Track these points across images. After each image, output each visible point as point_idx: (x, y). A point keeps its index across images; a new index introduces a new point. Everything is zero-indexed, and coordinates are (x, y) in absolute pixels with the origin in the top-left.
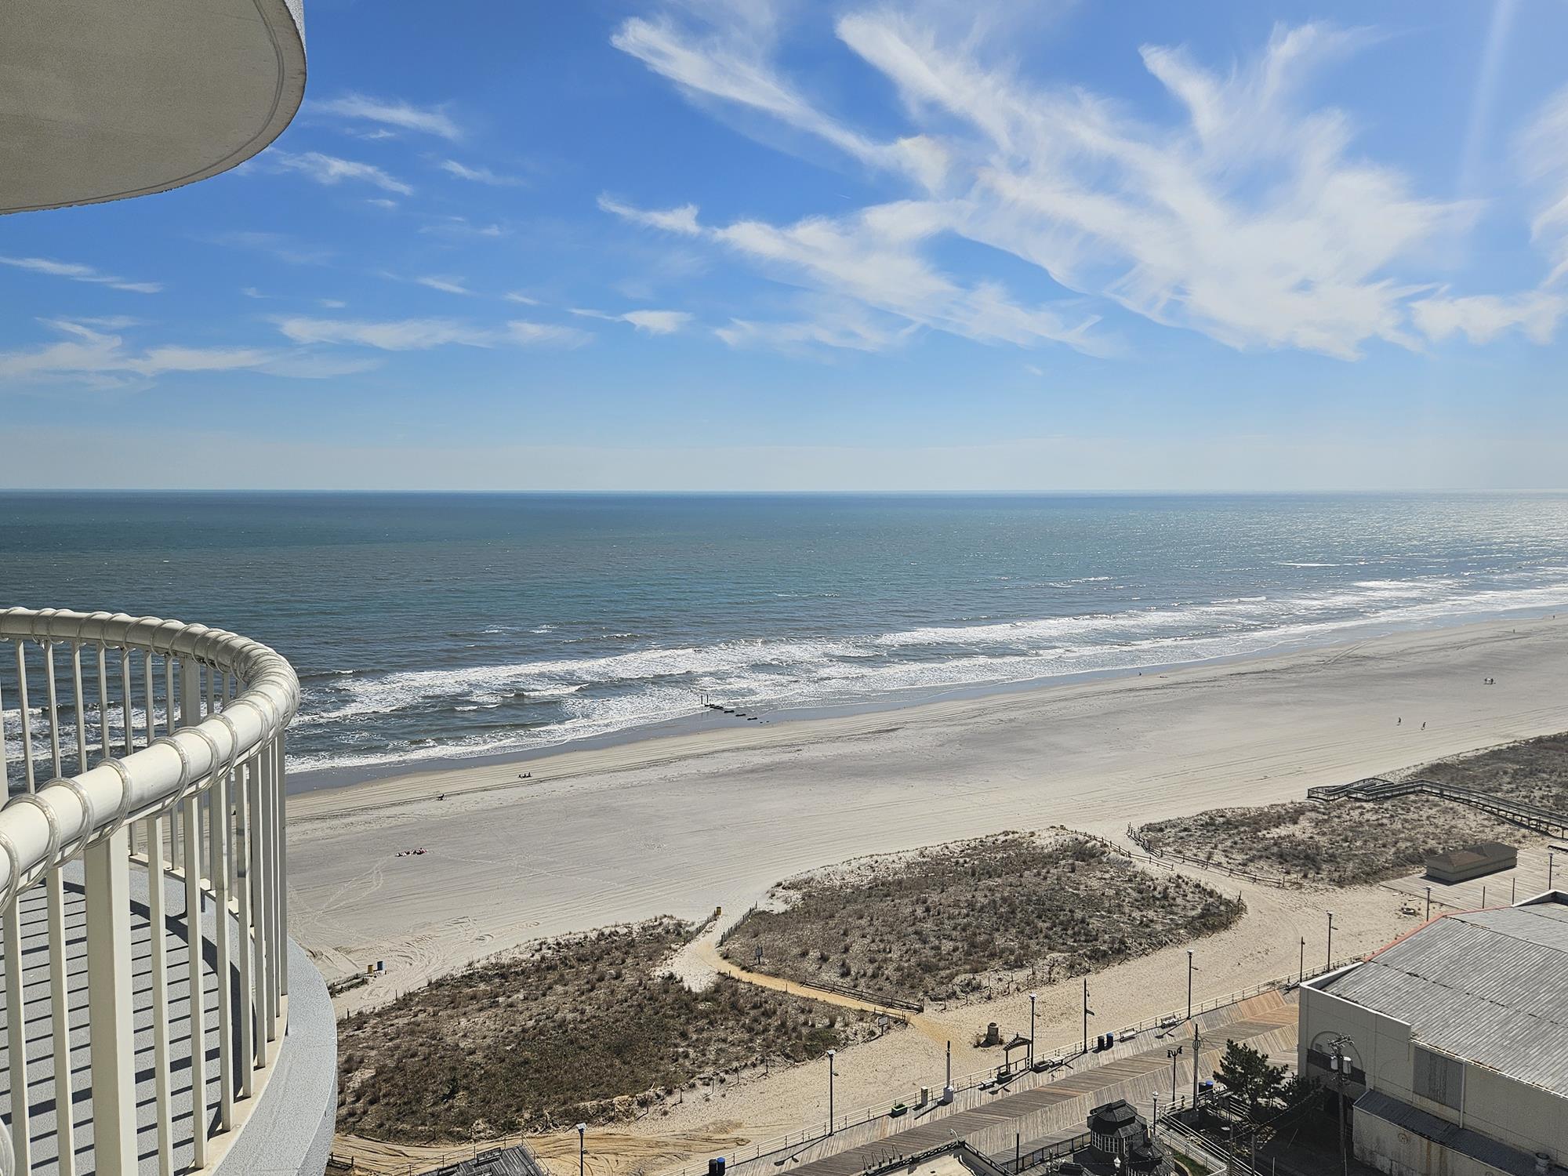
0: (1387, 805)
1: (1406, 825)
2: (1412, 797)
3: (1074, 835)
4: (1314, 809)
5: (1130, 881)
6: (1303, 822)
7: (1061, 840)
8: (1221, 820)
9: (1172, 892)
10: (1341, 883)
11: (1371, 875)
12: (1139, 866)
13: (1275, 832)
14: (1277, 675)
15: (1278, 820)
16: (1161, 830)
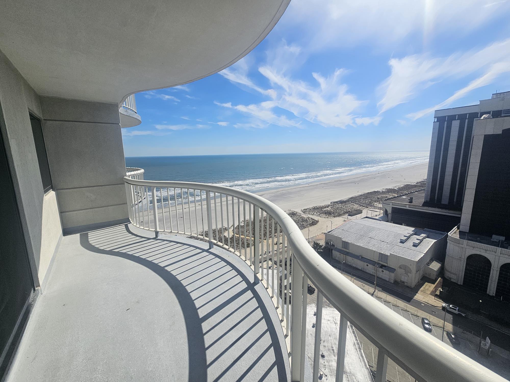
0: (343, 204)
1: (346, 207)
2: (347, 203)
3: (292, 211)
4: (331, 205)
6: (329, 207)
7: (290, 212)
8: (316, 208)
9: (307, 219)
10: (334, 217)
11: (339, 215)
12: (302, 216)
13: (325, 209)
14: (327, 184)
15: (325, 207)
16: (306, 210)
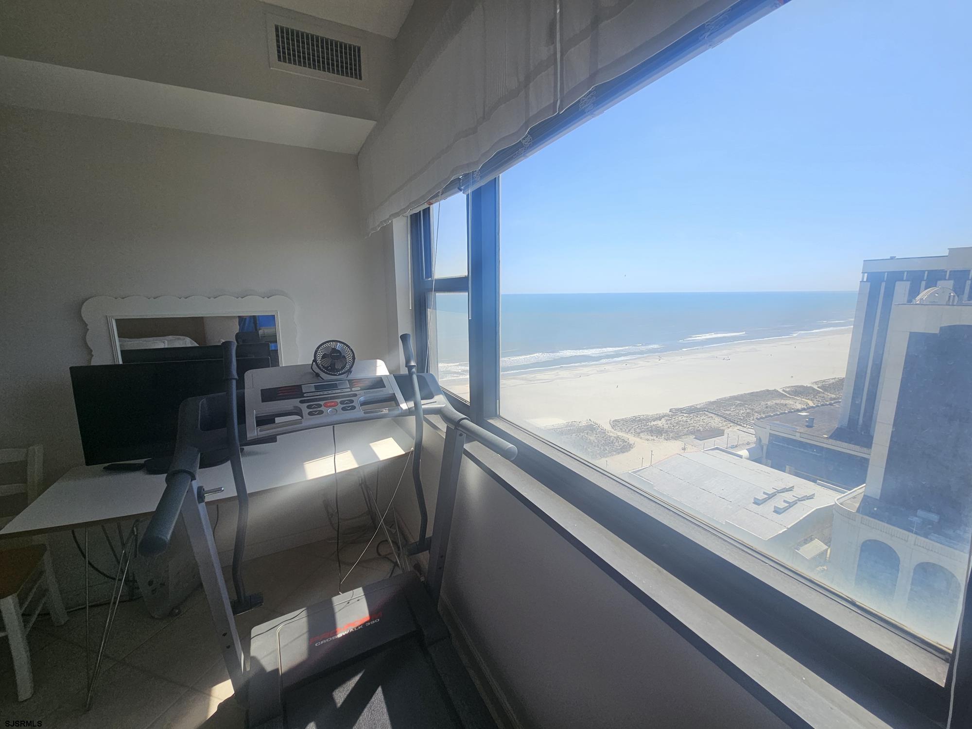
0: (691, 415)
1: (695, 422)
3: (592, 422)
4: (668, 416)
5: (603, 437)
6: (663, 420)
8: (638, 419)
9: (615, 441)
10: (667, 439)
11: (677, 437)
12: (608, 433)
15: (656, 419)
16: (619, 421)
